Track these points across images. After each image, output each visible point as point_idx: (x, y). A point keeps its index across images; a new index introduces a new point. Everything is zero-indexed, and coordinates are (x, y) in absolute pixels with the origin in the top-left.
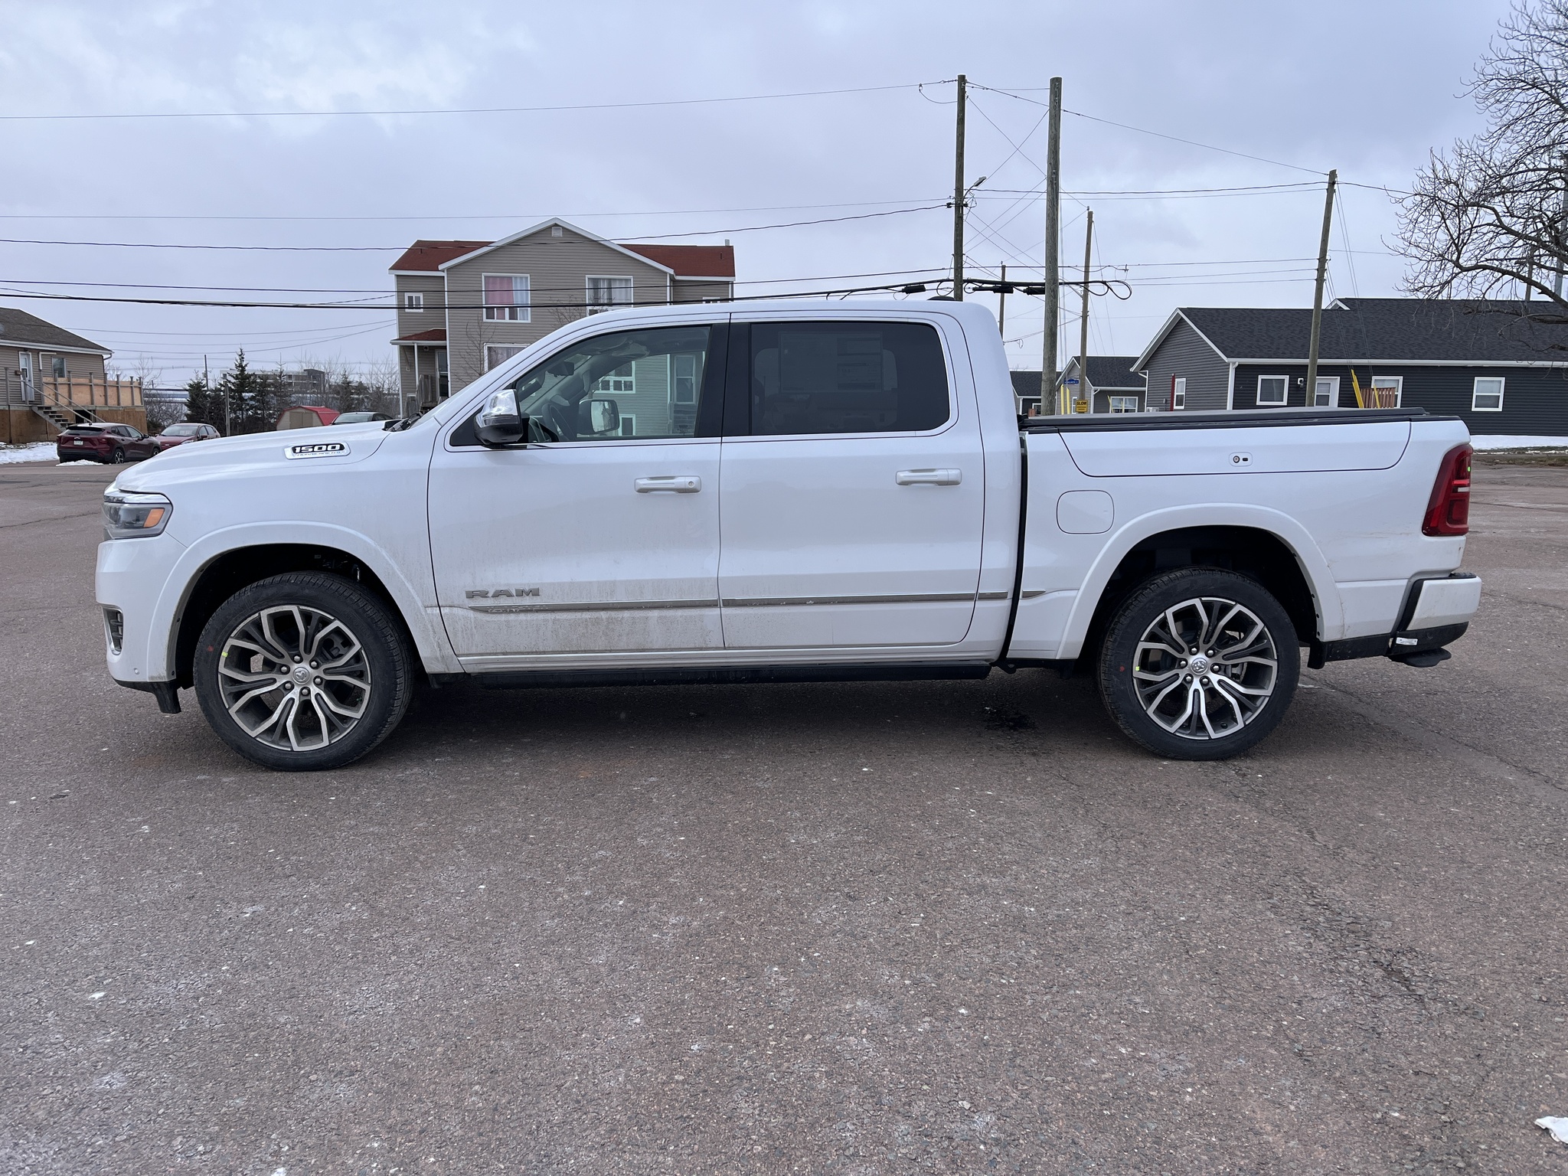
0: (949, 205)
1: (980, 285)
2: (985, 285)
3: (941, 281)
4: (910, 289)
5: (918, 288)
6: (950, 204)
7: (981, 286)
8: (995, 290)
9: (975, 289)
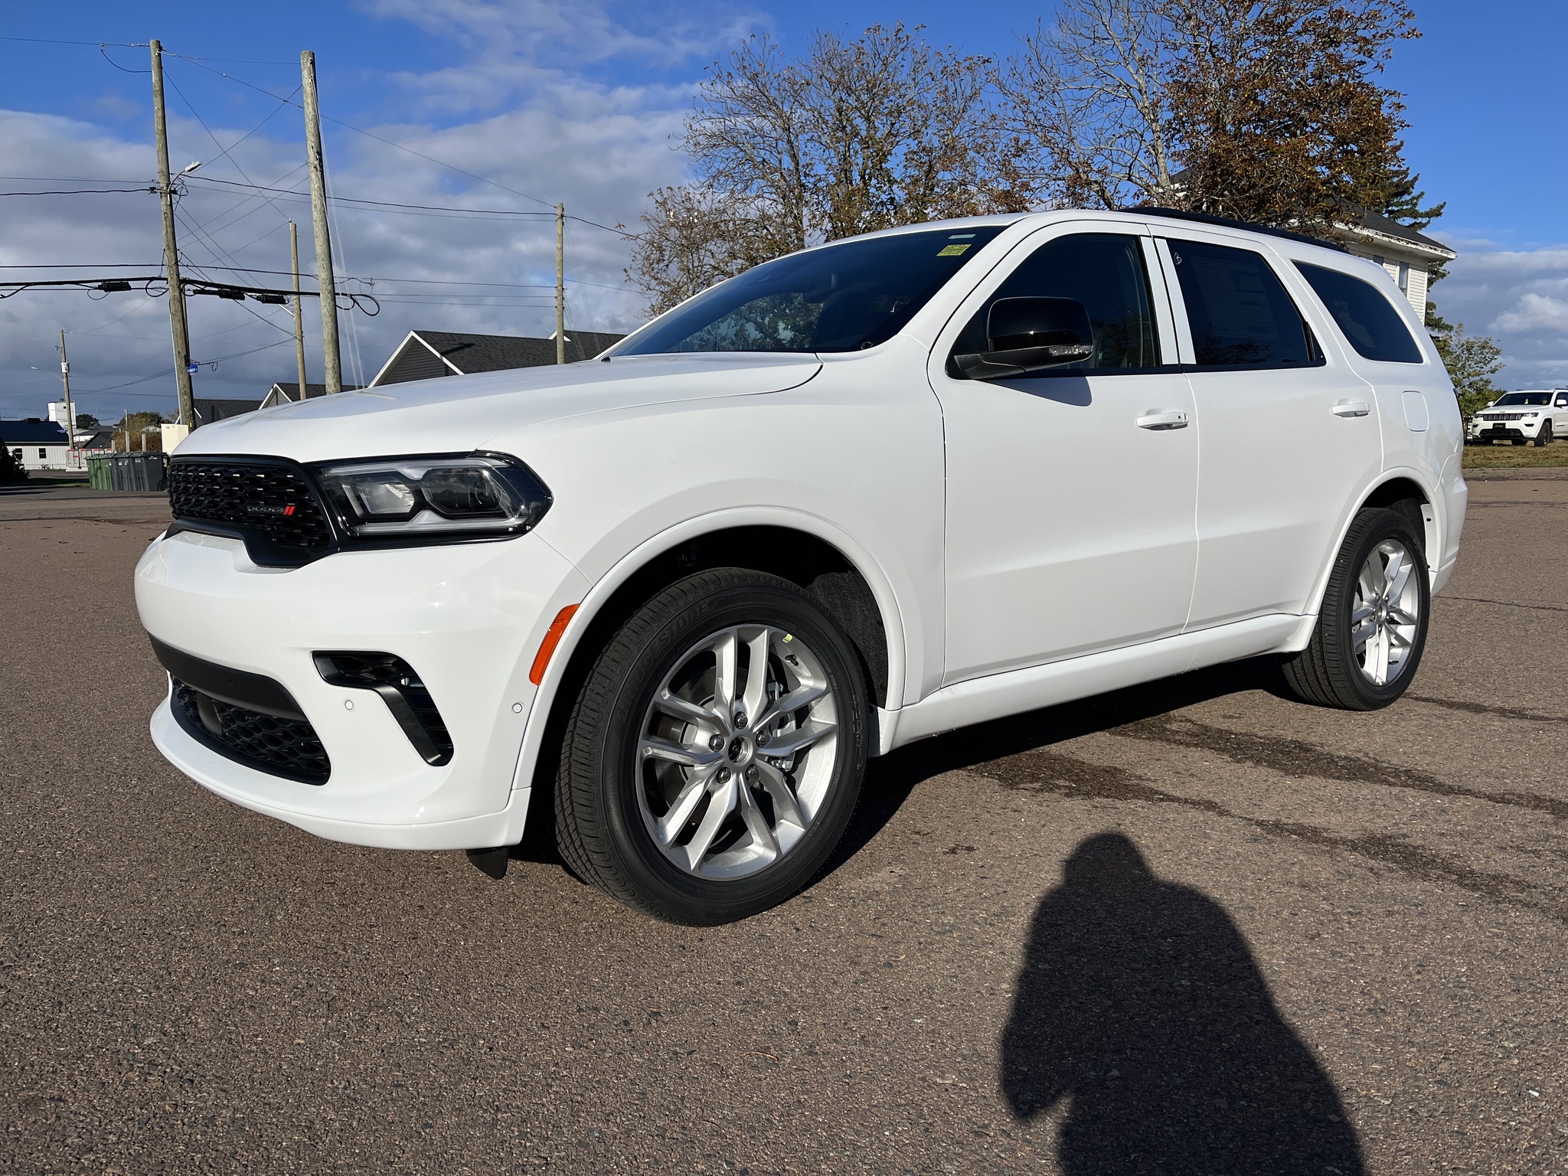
0: (152, 189)
1: (202, 287)
2: (207, 288)
3: (152, 279)
4: (110, 286)
5: (121, 285)
6: (155, 188)
7: (205, 288)
8: (222, 295)
9: (195, 292)
